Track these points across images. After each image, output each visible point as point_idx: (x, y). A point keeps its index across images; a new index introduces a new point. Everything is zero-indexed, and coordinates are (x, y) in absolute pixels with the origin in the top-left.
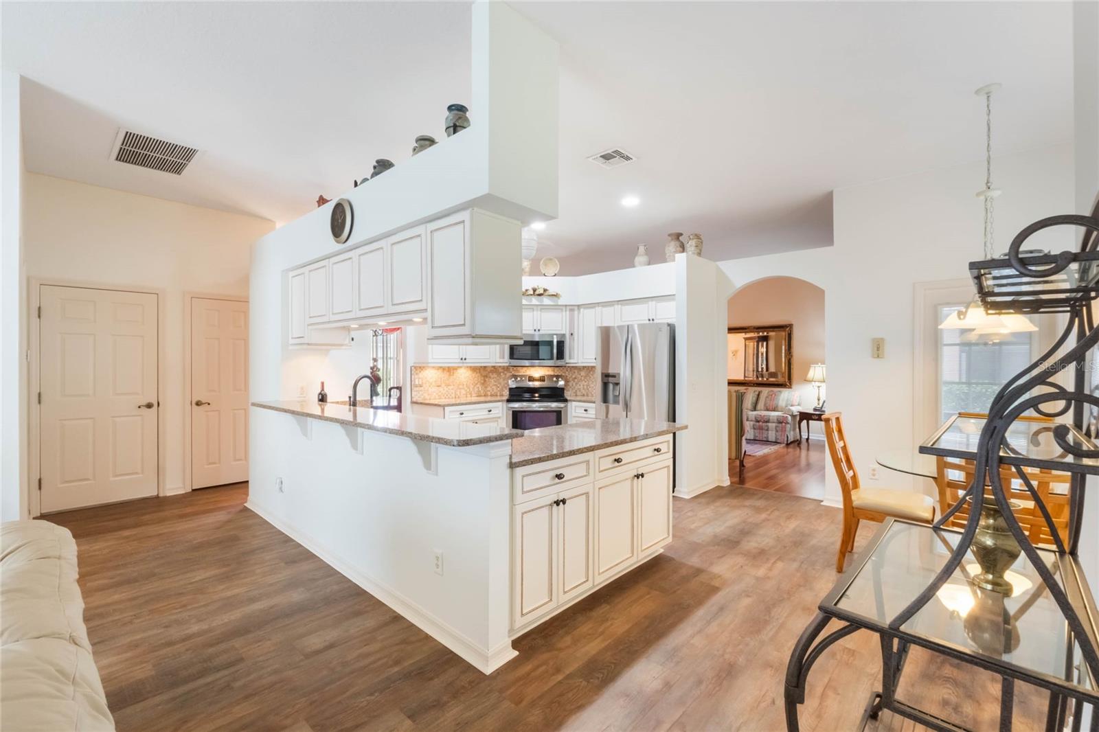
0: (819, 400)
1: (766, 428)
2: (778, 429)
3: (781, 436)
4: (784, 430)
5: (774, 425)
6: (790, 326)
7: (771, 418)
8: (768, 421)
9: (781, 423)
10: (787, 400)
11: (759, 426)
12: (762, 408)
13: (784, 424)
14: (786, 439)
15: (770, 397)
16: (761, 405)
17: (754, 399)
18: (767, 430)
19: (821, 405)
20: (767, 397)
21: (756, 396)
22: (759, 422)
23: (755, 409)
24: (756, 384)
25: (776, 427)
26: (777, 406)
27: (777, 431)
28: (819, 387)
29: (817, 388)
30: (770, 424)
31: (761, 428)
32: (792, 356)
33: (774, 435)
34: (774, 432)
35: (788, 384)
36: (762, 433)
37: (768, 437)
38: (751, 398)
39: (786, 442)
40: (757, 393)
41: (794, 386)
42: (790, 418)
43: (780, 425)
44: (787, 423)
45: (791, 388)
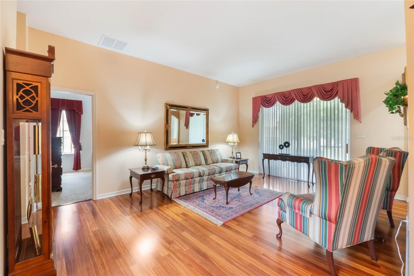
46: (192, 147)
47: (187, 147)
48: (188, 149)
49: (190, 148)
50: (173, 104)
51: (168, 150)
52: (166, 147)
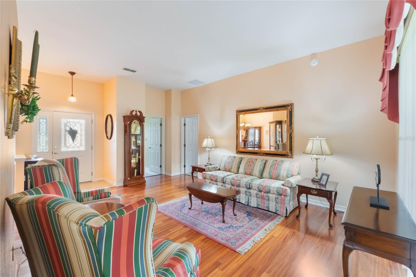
0: (317, 171)
1: (267, 198)
2: (277, 200)
3: (281, 207)
4: (283, 202)
5: (274, 196)
6: (291, 105)
7: (271, 189)
8: (268, 192)
9: (281, 195)
10: (288, 170)
11: (261, 196)
12: (267, 176)
13: (283, 196)
14: (285, 212)
15: (274, 166)
16: (266, 174)
17: (262, 167)
18: (268, 200)
19: (319, 177)
20: (271, 166)
21: (263, 165)
22: (261, 191)
23: (261, 177)
24: (265, 154)
25: (276, 198)
26: (279, 175)
27: (277, 203)
28: (317, 159)
29: (315, 160)
30: (270, 195)
31: (262, 198)
32: (293, 131)
33: (274, 206)
34: (274, 203)
35: (290, 155)
36: (264, 203)
37: (268, 207)
38: (259, 165)
39: (285, 215)
40: (264, 162)
41: (295, 156)
42: (289, 190)
43: (280, 197)
44: (286, 196)
45: (292, 158)
46: (264, 154)
47: (259, 154)
48: (260, 155)
49: (262, 155)
50: (243, 109)
51: (238, 154)
52: (237, 151)
